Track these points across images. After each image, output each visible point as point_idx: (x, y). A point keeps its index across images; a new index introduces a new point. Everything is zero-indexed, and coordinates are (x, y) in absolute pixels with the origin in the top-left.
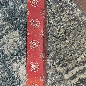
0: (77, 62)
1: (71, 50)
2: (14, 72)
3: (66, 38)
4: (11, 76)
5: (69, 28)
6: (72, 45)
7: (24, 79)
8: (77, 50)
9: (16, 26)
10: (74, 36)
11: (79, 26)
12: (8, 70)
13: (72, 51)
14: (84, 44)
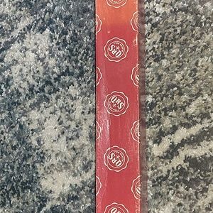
0: (187, 114)
1: (174, 86)
2: (31, 132)
3: (162, 53)
4: (24, 142)
5: (171, 30)
6: (176, 72)
7: (53, 151)
8: (188, 85)
9: (45, 20)
10: (182, 51)
11: (197, 25)
12: (18, 125)
13: (176, 88)
14: (206, 70)
